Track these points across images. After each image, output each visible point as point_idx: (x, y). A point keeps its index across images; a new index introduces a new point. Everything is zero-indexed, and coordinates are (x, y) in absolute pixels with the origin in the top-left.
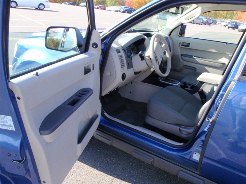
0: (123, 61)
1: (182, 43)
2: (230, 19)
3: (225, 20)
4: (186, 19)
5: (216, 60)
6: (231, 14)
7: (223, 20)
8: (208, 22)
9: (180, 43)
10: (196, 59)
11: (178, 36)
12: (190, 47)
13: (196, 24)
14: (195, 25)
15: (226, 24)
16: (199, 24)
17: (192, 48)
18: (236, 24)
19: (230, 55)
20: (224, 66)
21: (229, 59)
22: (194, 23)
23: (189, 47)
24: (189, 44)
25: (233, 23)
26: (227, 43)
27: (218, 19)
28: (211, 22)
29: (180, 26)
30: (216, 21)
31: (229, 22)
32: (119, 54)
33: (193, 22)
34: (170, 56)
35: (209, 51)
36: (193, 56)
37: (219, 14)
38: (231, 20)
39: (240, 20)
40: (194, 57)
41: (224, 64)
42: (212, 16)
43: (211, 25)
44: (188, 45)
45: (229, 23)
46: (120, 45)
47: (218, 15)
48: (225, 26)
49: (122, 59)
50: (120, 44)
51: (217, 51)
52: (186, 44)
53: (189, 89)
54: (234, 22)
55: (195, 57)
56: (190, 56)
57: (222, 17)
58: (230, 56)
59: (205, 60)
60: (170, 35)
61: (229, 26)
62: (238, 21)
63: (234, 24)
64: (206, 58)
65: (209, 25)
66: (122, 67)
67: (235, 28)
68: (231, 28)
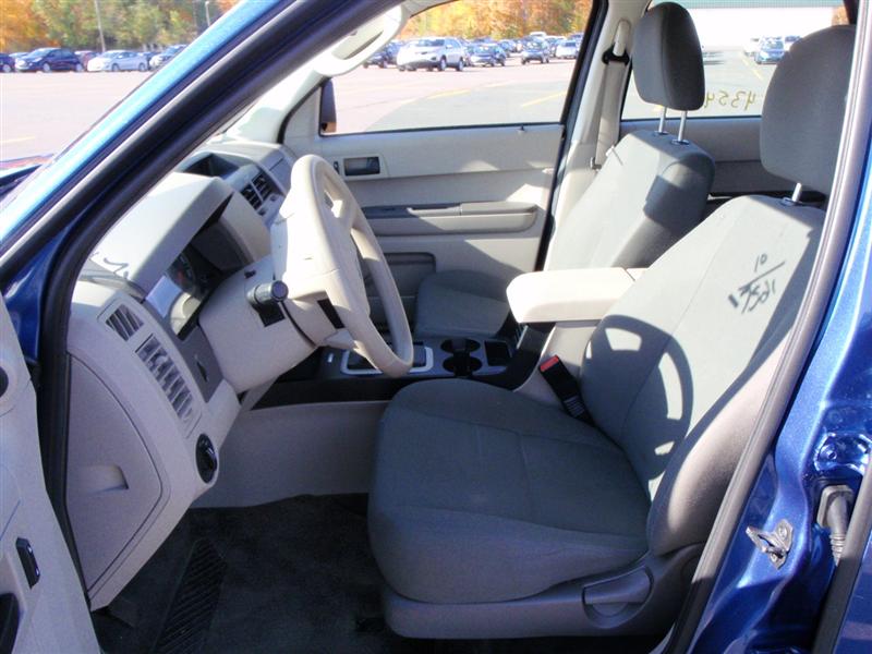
0: (175, 373)
1: (346, 160)
4: (339, 58)
5: (500, 203)
9: (336, 163)
10: (424, 218)
11: (318, 137)
12: (383, 174)
17: (393, 175)
19: (545, 171)
20: (536, 218)
21: (545, 186)
23: (378, 172)
24: (376, 159)
26: (522, 126)
29: (319, 92)
32: (138, 338)
34: (378, 253)
35: (465, 170)
36: (404, 208)
40: (410, 210)
41: (534, 210)
44: (373, 165)
46: (114, 276)
49: (163, 359)
50: (112, 269)
51: (493, 163)
52: (362, 165)
53: (486, 369)
55: (414, 209)
56: (393, 208)
58: (547, 175)
60: (280, 139)
64: (458, 204)
66: (179, 414)
67: (385, 63)
68: (374, 63)
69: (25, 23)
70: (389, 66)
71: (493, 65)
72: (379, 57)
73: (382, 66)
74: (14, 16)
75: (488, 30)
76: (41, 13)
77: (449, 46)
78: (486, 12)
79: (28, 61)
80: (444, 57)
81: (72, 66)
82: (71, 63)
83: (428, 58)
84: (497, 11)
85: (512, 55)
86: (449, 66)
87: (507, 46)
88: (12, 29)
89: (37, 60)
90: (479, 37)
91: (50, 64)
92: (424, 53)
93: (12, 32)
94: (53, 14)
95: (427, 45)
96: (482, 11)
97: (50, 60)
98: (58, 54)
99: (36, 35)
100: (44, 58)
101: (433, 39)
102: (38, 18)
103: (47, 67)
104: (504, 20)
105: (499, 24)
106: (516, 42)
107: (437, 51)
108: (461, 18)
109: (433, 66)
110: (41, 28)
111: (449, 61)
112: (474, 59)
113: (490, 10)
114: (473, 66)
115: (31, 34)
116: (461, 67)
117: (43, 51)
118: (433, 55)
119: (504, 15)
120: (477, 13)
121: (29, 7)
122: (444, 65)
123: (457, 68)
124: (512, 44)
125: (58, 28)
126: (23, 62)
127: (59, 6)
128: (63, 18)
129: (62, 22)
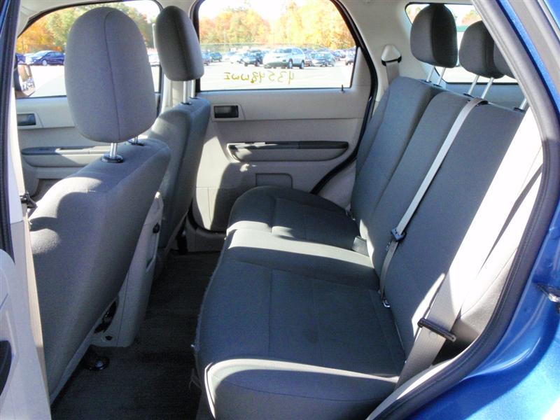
2: (247, 47)
3: (237, 49)
6: (246, 36)
7: (233, 50)
10: (63, 155)
12: (38, 126)
15: (241, 58)
18: (258, 55)
25: (252, 54)
27: (223, 50)
28: (211, 58)
30: (219, 54)
31: (245, 52)
36: (54, 149)
37: (223, 39)
38: (250, 48)
39: (266, 46)
40: (57, 150)
43: (211, 64)
45: (246, 55)
47: (221, 41)
48: (240, 62)
54: (254, 52)
55: (62, 149)
57: (231, 45)
59: (89, 153)
61: (247, 60)
62: (263, 49)
63: (254, 56)
67: (258, 63)
68: (251, 63)
69: (41, 36)
70: (260, 65)
71: (326, 66)
72: (255, 60)
73: (256, 65)
74: (33, 31)
75: (329, 43)
76: (51, 29)
77: (295, 53)
78: (328, 33)
79: (33, 59)
80: (291, 60)
81: (61, 62)
82: (61, 60)
83: (280, 60)
84: (335, 32)
85: (341, 59)
86: (294, 65)
87: (338, 54)
88: (32, 39)
89: (39, 58)
90: (321, 48)
91: (47, 61)
92: (278, 57)
93: (32, 41)
94: (58, 30)
95: (281, 52)
96: (325, 32)
97: (47, 58)
98: (52, 55)
99: (47, 43)
100: (44, 57)
101: (285, 48)
102: (49, 32)
103: (45, 62)
104: (339, 37)
105: (336, 40)
106: (345, 51)
107: (287, 56)
108: (311, 36)
109: (285, 65)
110: (50, 39)
111: (294, 62)
112: (314, 62)
113: (330, 31)
114: (314, 66)
115: (44, 42)
116: (303, 66)
117: (44, 52)
118: (284, 59)
119: (339, 35)
120: (322, 33)
121: (44, 26)
122: (291, 65)
123: (300, 66)
124: (342, 53)
125: (61, 39)
126: (31, 60)
127: (62, 26)
128: (64, 33)
129: (64, 35)
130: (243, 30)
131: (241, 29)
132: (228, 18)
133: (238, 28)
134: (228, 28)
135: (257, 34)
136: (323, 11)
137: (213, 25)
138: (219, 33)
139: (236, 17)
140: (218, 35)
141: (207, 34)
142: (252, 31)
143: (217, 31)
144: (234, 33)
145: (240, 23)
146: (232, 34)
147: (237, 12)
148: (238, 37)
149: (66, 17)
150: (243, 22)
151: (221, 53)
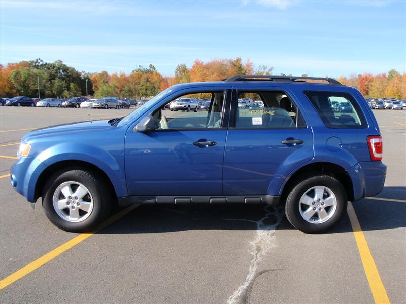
6: (152, 89)
7: (143, 98)
8: (125, 104)
13: (111, 108)
14: (109, 110)
16: (116, 109)
22: (108, 108)
28: (130, 103)
30: (136, 101)
33: (106, 107)
37: (136, 91)
42: (126, 94)
43: (131, 107)
47: (134, 92)
57: (141, 95)
65: (129, 108)
69: (5, 86)
70: (166, 109)
76: (13, 81)
77: (192, 101)
79: (11, 102)
80: (189, 106)
82: (30, 103)
83: (183, 106)
86: (191, 109)
89: (15, 101)
90: (205, 98)
92: (181, 104)
94: (18, 82)
95: (182, 101)
97: (21, 101)
99: (9, 90)
100: (19, 101)
101: (185, 99)
102: (11, 83)
103: (19, 104)
107: (187, 103)
109: (185, 109)
110: (12, 87)
112: (202, 107)
118: (185, 105)
121: (8, 79)
122: (189, 109)
123: (195, 110)
125: (19, 88)
126: (9, 102)
127: (21, 79)
128: (22, 84)
129: (22, 85)
130: (149, 85)
131: (148, 84)
132: (140, 77)
133: (146, 84)
134: (139, 84)
135: (160, 88)
136: (205, 74)
137: (128, 81)
138: (132, 86)
139: (145, 76)
140: (132, 88)
141: (124, 87)
142: (156, 86)
143: (131, 85)
144: (144, 87)
145: (148, 81)
146: (142, 88)
147: (146, 73)
148: (146, 90)
149: (25, 73)
150: (149, 80)
151: (136, 100)
